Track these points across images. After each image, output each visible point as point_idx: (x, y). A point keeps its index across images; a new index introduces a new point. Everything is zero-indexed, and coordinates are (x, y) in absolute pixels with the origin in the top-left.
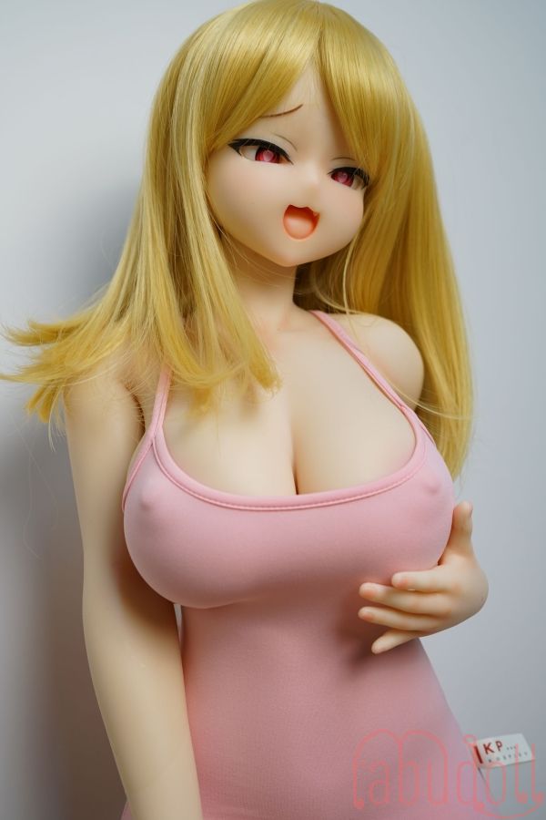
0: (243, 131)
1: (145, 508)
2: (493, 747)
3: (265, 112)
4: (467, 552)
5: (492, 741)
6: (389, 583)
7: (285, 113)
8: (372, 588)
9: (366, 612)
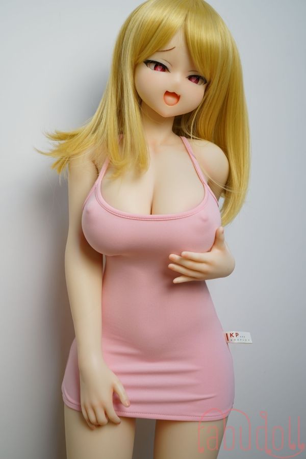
0: (148, 57)
1: (88, 212)
2: (234, 335)
3: (159, 49)
4: (222, 249)
5: (234, 332)
6: (180, 255)
7: (167, 50)
8: (174, 256)
9: (171, 266)
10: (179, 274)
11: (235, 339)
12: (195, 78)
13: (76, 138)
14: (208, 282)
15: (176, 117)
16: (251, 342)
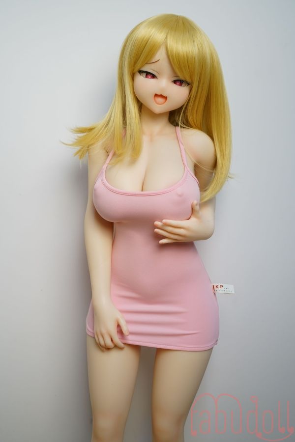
0: (140, 68)
2: (219, 287)
3: (148, 61)
6: (161, 222)
7: (153, 63)
8: (158, 223)
9: (156, 230)
10: (164, 237)
11: (219, 291)
12: (178, 82)
13: (94, 131)
14: (196, 243)
15: (170, 111)
16: (233, 292)
